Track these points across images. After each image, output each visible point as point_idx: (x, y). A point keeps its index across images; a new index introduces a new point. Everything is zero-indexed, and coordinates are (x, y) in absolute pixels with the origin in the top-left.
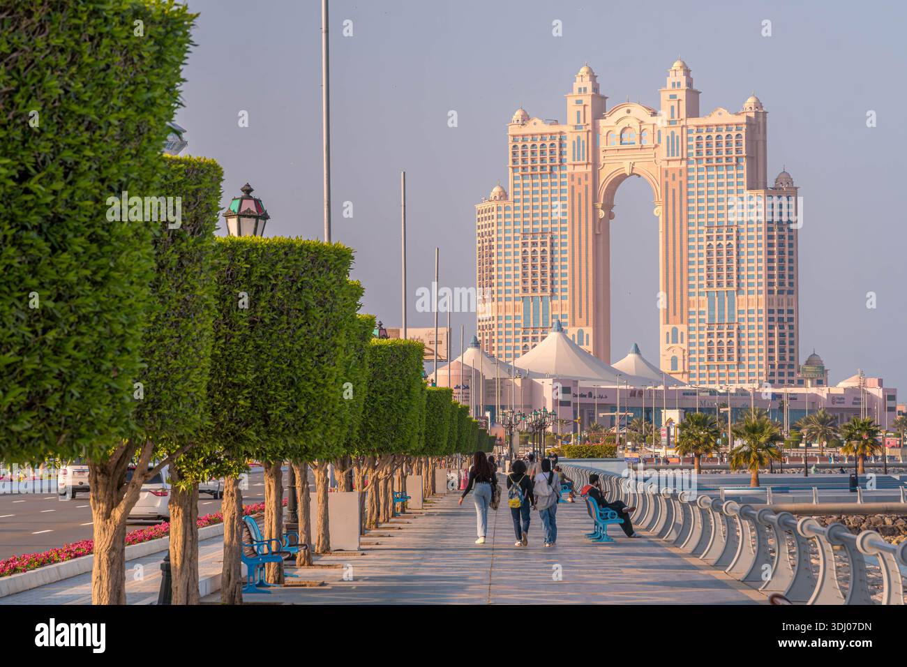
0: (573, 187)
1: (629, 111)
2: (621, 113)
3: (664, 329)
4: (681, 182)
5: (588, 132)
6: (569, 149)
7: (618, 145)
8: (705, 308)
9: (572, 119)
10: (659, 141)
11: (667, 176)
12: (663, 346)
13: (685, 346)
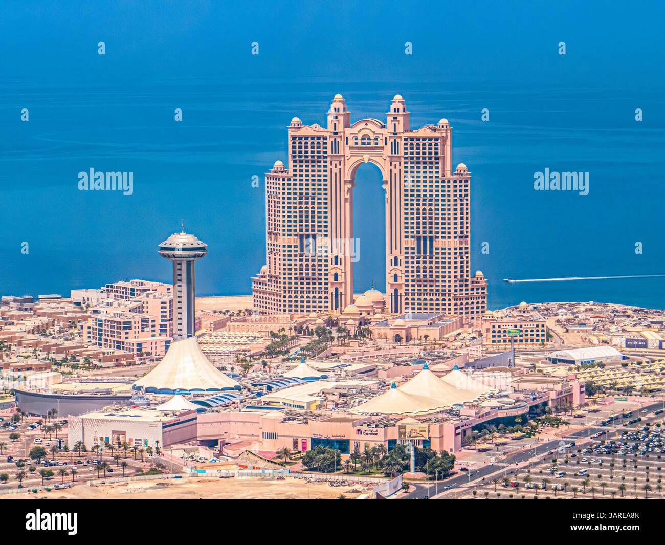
0: (331, 169)
1: (366, 125)
2: (363, 126)
3: (389, 258)
4: (400, 170)
5: (341, 136)
6: (329, 146)
7: (360, 145)
8: (415, 246)
9: (331, 128)
10: (386, 144)
11: (391, 165)
12: (389, 267)
13: (402, 268)
